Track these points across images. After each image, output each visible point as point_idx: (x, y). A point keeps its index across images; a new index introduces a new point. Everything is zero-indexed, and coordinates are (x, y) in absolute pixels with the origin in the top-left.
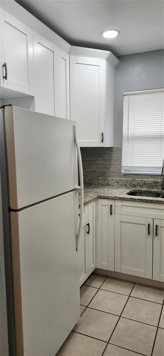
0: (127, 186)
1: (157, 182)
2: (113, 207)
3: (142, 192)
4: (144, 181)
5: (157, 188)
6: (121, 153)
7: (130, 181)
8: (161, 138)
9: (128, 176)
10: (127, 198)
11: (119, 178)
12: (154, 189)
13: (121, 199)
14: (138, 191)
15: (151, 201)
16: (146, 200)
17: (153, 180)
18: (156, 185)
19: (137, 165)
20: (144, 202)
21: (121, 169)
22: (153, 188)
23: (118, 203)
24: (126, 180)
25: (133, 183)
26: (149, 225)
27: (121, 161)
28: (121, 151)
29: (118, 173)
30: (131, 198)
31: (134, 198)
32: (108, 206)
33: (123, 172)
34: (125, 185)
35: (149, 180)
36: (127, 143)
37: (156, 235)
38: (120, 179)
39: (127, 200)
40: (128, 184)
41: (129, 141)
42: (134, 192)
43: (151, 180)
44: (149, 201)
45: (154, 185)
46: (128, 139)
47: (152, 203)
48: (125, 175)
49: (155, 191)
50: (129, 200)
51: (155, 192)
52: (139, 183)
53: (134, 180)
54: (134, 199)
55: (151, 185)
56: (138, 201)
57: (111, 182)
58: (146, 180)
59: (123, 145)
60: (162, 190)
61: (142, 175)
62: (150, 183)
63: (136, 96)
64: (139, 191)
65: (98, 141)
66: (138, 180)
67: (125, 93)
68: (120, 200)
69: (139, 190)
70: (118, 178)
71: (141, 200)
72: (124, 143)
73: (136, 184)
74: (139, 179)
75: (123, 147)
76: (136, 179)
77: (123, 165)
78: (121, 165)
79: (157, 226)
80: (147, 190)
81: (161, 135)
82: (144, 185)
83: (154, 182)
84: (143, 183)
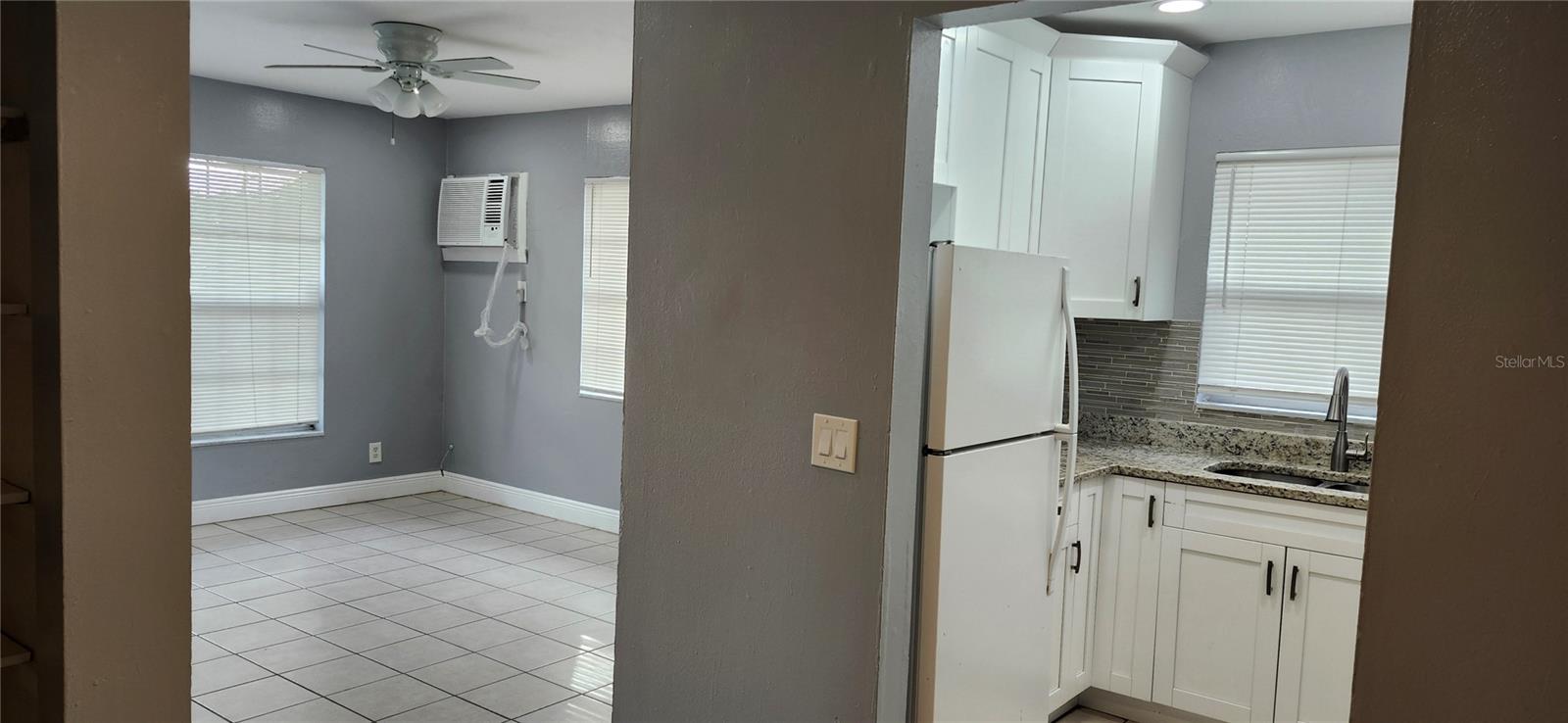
0: (1212, 449)
1: (1317, 445)
2: (1158, 504)
3: (1263, 472)
4: (1272, 436)
5: (1317, 462)
6: (1197, 343)
7: (1222, 435)
8: (1338, 301)
9: (1220, 418)
10: (1206, 480)
11: (1185, 423)
12: (1304, 464)
13: (1185, 481)
14: (1247, 468)
16: (1265, 488)
17: (1305, 436)
18: (1314, 451)
19: (1260, 386)
20: (1258, 494)
21: (1193, 395)
22: (1304, 461)
23: (1176, 494)
24: (1212, 430)
25: (1234, 441)
26: (1270, 564)
27: (1195, 369)
28: (1199, 335)
29: (1184, 407)
30: (1220, 481)
31: (1227, 479)
32: (1142, 499)
33: (1200, 401)
34: (1206, 447)
35: (1291, 435)
36: (1221, 311)
37: (1293, 596)
38: (1190, 424)
39: (1203, 483)
40: (1216, 444)
41: (1228, 306)
42: (1232, 466)
43: (1299, 436)
44: (1277, 493)
45: (1305, 450)
46: (1224, 297)
47: (1284, 498)
48: (1207, 413)
49: (1306, 471)
50: (1211, 485)
51: (1307, 474)
52: (1255, 443)
53: (1239, 430)
54: (1228, 483)
55: (1295, 453)
56: (1241, 489)
57: (1154, 432)
58: (1280, 433)
59: (1206, 317)
60: (1332, 469)
61: (1266, 417)
62: (1292, 444)
63: (1259, 168)
64: (1253, 466)
65: (1122, 300)
67: (1220, 157)
68: (1182, 483)
69: (1252, 462)
70: (1182, 422)
71: (1251, 487)
72: (1208, 309)
73: (1243, 445)
74: (1255, 431)
75: (1205, 323)
76: (1246, 430)
77: (1200, 381)
78: (1195, 381)
79: (1295, 569)
80: (1281, 465)
81: (1338, 294)
82: (1271, 448)
83: (1307, 444)
84: (1267, 441)
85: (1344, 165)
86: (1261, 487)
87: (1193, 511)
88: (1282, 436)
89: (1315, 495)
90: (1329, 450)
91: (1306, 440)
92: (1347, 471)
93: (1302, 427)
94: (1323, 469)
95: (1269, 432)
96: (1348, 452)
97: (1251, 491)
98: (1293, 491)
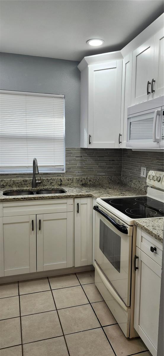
1: (26, 181)
3: (14, 192)
4: (13, 180)
5: (27, 186)
10: (10, 199)
12: (24, 187)
13: (3, 201)
15: (34, 198)
16: (29, 198)
18: (26, 183)
19: (3, 165)
20: (27, 200)
22: (23, 186)
25: (2, 183)
26: (33, 221)
30: (14, 198)
31: (16, 197)
35: (18, 179)
37: (40, 229)
39: (9, 200)
42: (6, 192)
43: (20, 179)
44: (33, 199)
45: (23, 183)
47: (35, 200)
49: (27, 189)
50: (12, 200)
51: (27, 190)
52: (8, 183)
53: (3, 180)
55: (20, 184)
56: (22, 200)
58: (15, 179)
60: (33, 187)
61: (10, 175)
62: (19, 182)
64: (11, 191)
66: (7, 180)
68: (2, 202)
69: (11, 189)
71: (25, 198)
73: (5, 184)
74: (8, 179)
76: (5, 179)
79: (40, 220)
80: (19, 189)
81: (27, 137)
82: (13, 184)
83: (23, 181)
84: (12, 182)
85: (24, 97)
87: (6, 211)
88: (16, 180)
89: (44, 197)
90: (31, 181)
91: (23, 180)
92: (36, 187)
93: (21, 176)
94: (29, 188)
95: (12, 179)
96: (36, 182)
97: (25, 200)
98: (37, 197)
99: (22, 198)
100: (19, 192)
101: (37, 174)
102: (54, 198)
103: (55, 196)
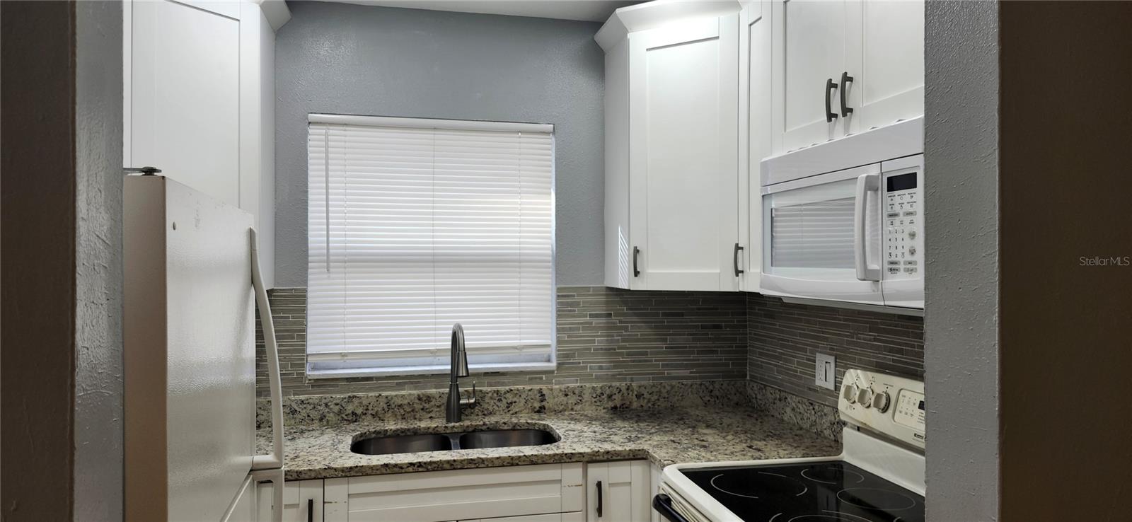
0: (328, 421)
1: (428, 399)
2: (318, 507)
4: (387, 397)
5: (429, 415)
6: (304, 310)
7: (337, 404)
8: (433, 261)
9: (332, 386)
10: (372, 468)
11: (297, 397)
12: (420, 420)
13: (348, 474)
15: (452, 465)
16: (435, 463)
17: (415, 392)
18: (427, 406)
19: (362, 348)
20: (429, 470)
21: (303, 366)
22: (417, 416)
23: (335, 491)
24: (326, 401)
25: (350, 408)
27: (303, 337)
28: (304, 302)
29: (294, 380)
30: (386, 465)
31: (393, 462)
32: (296, 506)
33: (311, 374)
34: (321, 420)
35: (403, 393)
36: (326, 276)
38: (303, 397)
39: (369, 472)
40: (332, 415)
41: (331, 270)
42: (362, 439)
43: (410, 392)
44: (446, 466)
45: (418, 406)
46: (328, 261)
47: (454, 469)
48: (320, 383)
50: (378, 472)
51: (430, 430)
52: (370, 407)
53: (354, 397)
54: (396, 465)
55: (407, 411)
56: (410, 469)
57: (262, 412)
58: (393, 393)
59: (309, 282)
60: (448, 421)
61: (378, 378)
62: (406, 402)
63: (351, 132)
64: (379, 433)
66: (368, 397)
67: (312, 117)
68: (346, 476)
69: (378, 429)
70: (292, 397)
71: (420, 465)
72: (312, 274)
73: (359, 411)
74: (370, 394)
75: (309, 289)
76: (360, 394)
77: (310, 350)
78: (304, 351)
81: (434, 255)
82: (386, 410)
83: (419, 400)
84: (382, 404)
85: (429, 135)
86: (431, 463)
87: (358, 507)
88: (396, 396)
89: (483, 460)
90: (445, 400)
91: (419, 395)
92: (460, 420)
93: (412, 383)
94: (437, 423)
95: (384, 394)
96: (461, 402)
97: (420, 469)
98: (462, 461)
99: (412, 464)
100: (401, 441)
101: (463, 377)
102: (517, 465)
103: (520, 457)
